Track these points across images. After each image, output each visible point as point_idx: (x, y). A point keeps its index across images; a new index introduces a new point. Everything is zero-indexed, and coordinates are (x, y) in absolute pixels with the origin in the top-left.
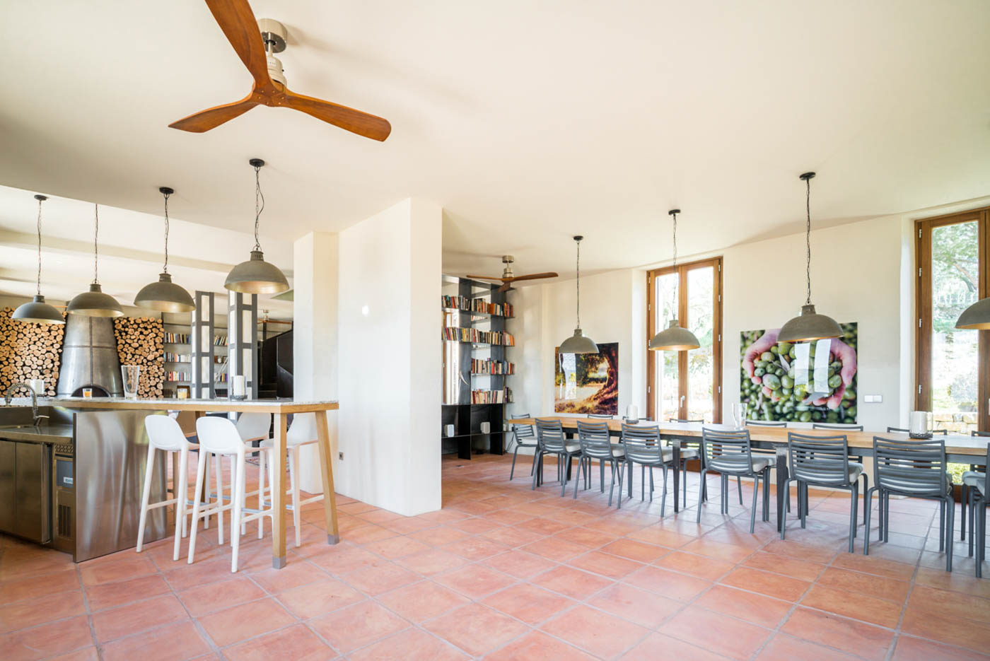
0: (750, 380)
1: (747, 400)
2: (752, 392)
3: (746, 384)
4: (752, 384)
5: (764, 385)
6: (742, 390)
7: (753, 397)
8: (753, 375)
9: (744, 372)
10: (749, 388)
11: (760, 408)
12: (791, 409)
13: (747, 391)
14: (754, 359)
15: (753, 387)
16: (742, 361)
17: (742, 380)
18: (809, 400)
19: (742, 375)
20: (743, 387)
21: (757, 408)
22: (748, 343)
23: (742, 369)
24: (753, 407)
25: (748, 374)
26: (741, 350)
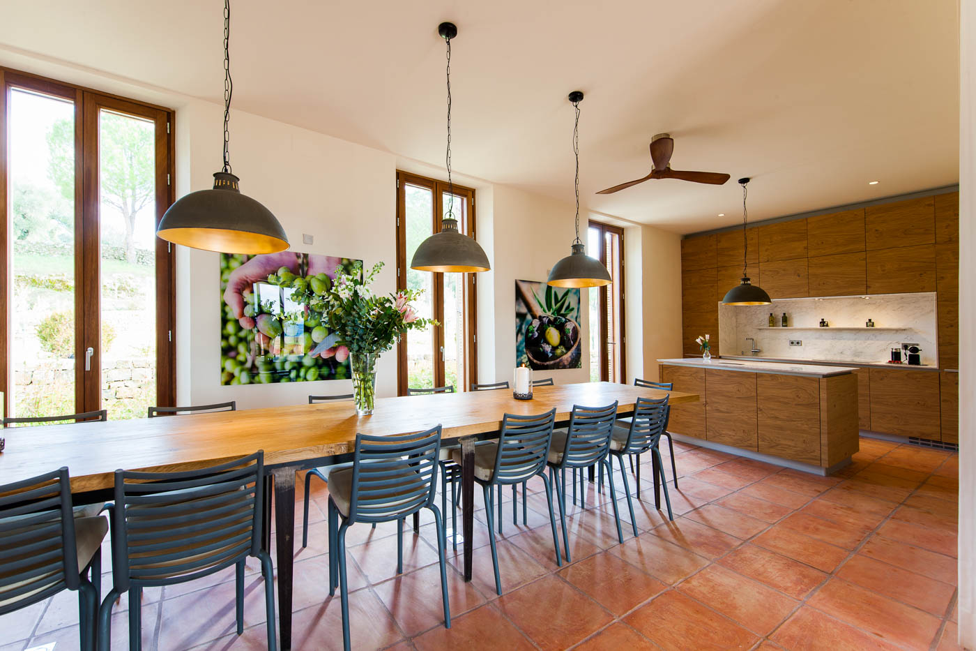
0: (237, 322)
1: (232, 354)
2: (241, 340)
3: (231, 328)
4: (240, 329)
5: (258, 331)
6: (225, 337)
7: (242, 348)
8: (242, 315)
9: (227, 309)
10: (236, 334)
11: (254, 366)
12: (296, 365)
13: (232, 340)
14: (244, 290)
15: (242, 334)
16: (223, 291)
17: (225, 321)
18: (316, 351)
19: (224, 313)
20: (225, 332)
21: (249, 365)
22: (234, 264)
23: (224, 305)
24: (242, 363)
25: (233, 312)
26: (222, 273)
